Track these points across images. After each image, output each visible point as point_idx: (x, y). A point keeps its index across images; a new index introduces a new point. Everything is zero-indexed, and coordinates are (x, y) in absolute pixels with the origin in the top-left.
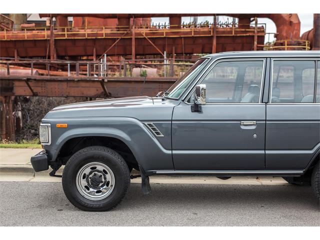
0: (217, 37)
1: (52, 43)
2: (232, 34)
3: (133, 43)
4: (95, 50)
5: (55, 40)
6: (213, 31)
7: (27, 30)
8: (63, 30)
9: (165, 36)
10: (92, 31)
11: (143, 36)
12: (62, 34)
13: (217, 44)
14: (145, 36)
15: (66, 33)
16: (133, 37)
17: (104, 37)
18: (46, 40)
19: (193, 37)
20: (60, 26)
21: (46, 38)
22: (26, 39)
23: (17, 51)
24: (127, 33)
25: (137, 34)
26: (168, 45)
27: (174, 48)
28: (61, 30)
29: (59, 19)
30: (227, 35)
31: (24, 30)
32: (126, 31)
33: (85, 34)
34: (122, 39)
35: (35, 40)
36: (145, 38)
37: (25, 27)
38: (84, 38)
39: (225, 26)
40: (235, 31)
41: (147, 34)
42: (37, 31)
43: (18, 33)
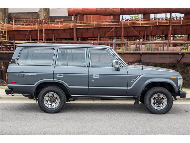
0: (172, 25)
1: (75, 30)
2: (181, 24)
3: (123, 30)
4: (99, 34)
5: (77, 28)
6: (170, 22)
7: (60, 23)
8: (81, 23)
9: (141, 25)
10: (97, 23)
11: (128, 25)
12: (80, 25)
13: (172, 29)
14: (129, 26)
15: (83, 24)
16: (123, 26)
17: (105, 26)
18: (71, 29)
19: (157, 26)
20: (80, 20)
21: (71, 28)
22: (60, 28)
23: (54, 35)
24: (119, 24)
25: (124, 25)
26: (143, 30)
27: (146, 32)
28: (80, 23)
29: (79, 16)
30: (178, 24)
31: (59, 23)
32: (118, 23)
33: (94, 25)
34: (115, 27)
35: (64, 29)
36: (129, 27)
37: (59, 22)
38: (94, 27)
39: (175, 19)
40: (182, 22)
41: (130, 24)
42: (65, 24)
43: (54, 25)
